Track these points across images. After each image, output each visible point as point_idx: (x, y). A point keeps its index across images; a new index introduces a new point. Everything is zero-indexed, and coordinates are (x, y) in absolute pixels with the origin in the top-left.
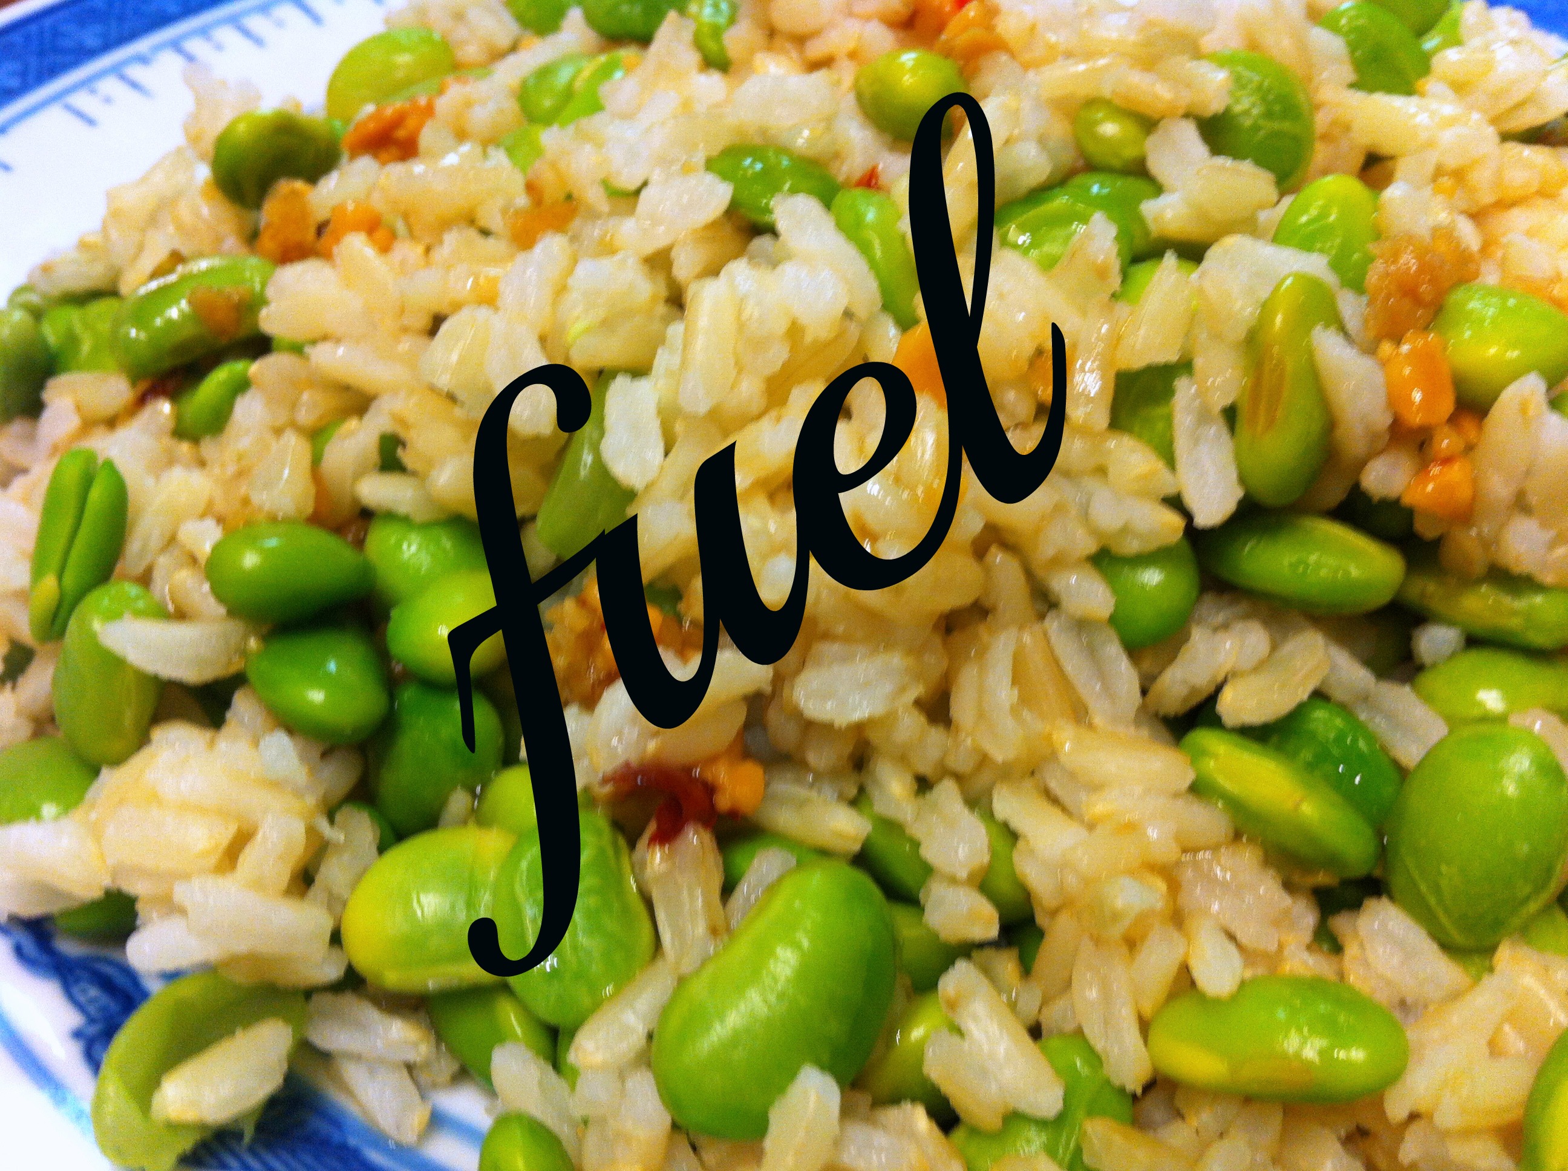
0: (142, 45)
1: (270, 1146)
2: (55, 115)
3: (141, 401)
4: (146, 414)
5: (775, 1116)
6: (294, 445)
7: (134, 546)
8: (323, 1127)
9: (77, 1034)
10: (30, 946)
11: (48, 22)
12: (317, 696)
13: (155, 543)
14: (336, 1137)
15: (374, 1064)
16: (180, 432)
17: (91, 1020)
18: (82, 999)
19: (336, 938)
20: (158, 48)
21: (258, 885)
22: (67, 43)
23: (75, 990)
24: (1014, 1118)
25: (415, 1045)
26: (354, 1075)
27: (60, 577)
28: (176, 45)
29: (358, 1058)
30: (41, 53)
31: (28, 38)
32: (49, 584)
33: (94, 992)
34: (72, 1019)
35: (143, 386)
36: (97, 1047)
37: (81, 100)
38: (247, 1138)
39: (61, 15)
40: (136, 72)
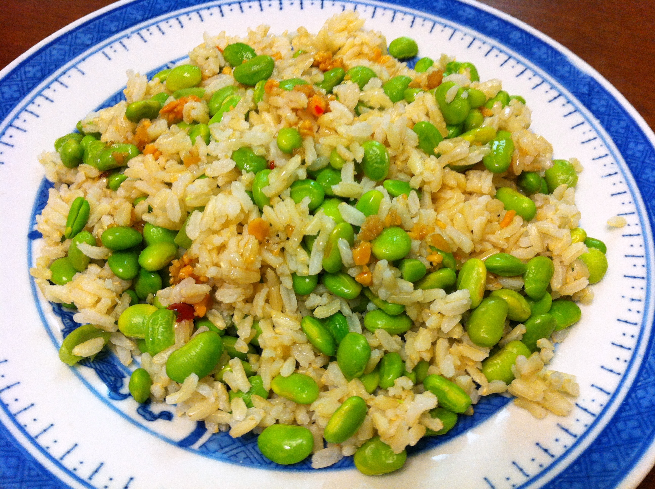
0: (128, 31)
1: (97, 362)
2: (99, 55)
3: (100, 177)
4: (101, 181)
5: (185, 380)
6: (128, 206)
7: (90, 221)
8: (110, 359)
9: (62, 331)
10: (56, 309)
11: (102, 20)
12: (121, 270)
13: (95, 221)
14: (113, 362)
15: (123, 349)
16: (108, 187)
17: (67, 328)
18: (65, 322)
19: (116, 323)
20: (132, 33)
21: (99, 312)
22: (106, 28)
23: (64, 320)
24: (239, 391)
25: (132, 346)
26: (118, 349)
27: (72, 228)
28: (138, 32)
29: (120, 346)
30: (98, 32)
31: (95, 25)
32: (69, 229)
33: (68, 321)
34: (63, 327)
35: (101, 173)
36: (66, 334)
37: (107, 50)
38: (92, 360)
39: (106, 17)
40: (125, 41)
